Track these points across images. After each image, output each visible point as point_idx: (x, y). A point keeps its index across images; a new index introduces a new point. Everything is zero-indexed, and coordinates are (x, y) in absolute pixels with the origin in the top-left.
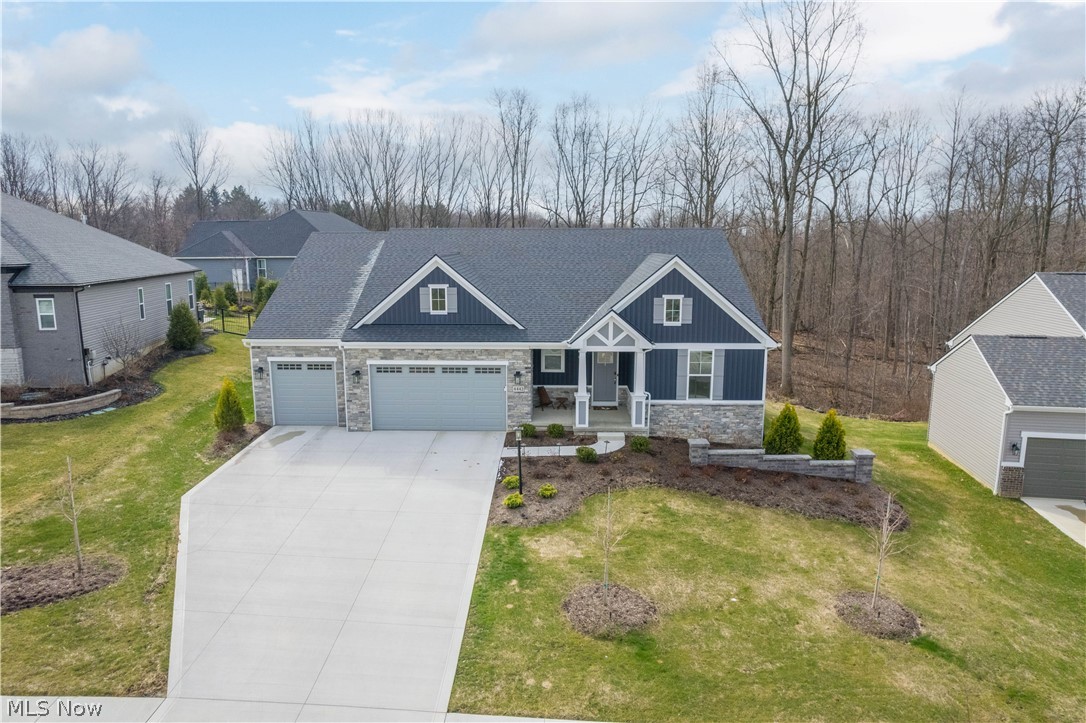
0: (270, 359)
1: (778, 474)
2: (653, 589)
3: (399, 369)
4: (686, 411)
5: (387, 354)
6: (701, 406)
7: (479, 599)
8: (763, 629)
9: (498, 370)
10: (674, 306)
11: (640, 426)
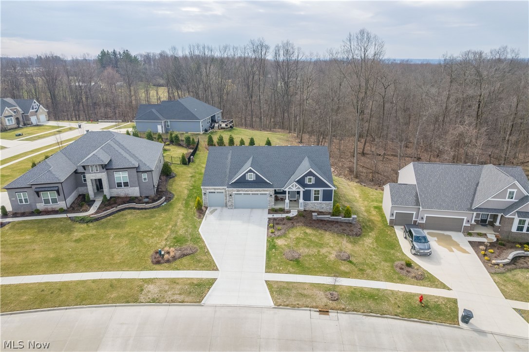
0: (207, 191)
1: (334, 221)
2: (301, 251)
3: (241, 194)
4: (313, 204)
5: (238, 191)
6: (317, 203)
7: (268, 253)
8: (320, 259)
9: (266, 194)
11: (301, 208)
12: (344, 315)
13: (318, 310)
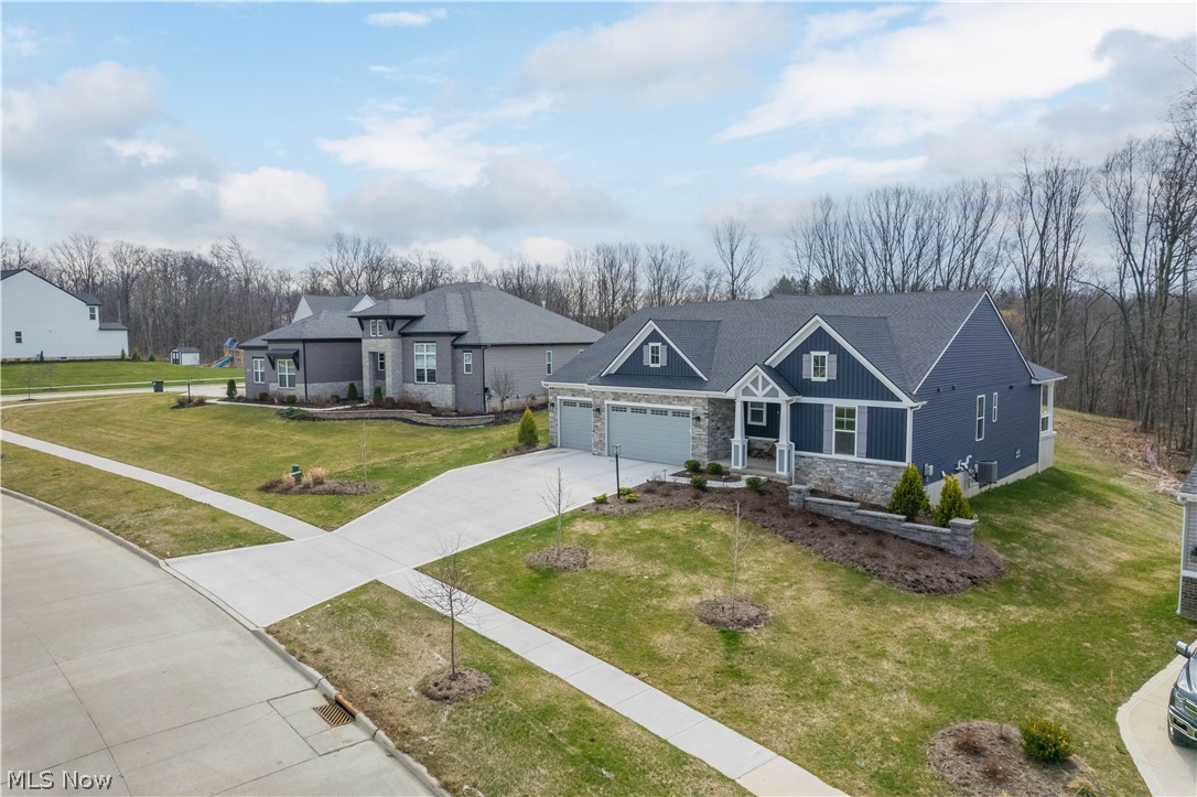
0: (559, 397)
2: (604, 558)
3: (624, 409)
4: (832, 466)
5: (616, 396)
6: (846, 462)
8: (634, 593)
10: (819, 361)
12: (384, 755)
13: (333, 691)
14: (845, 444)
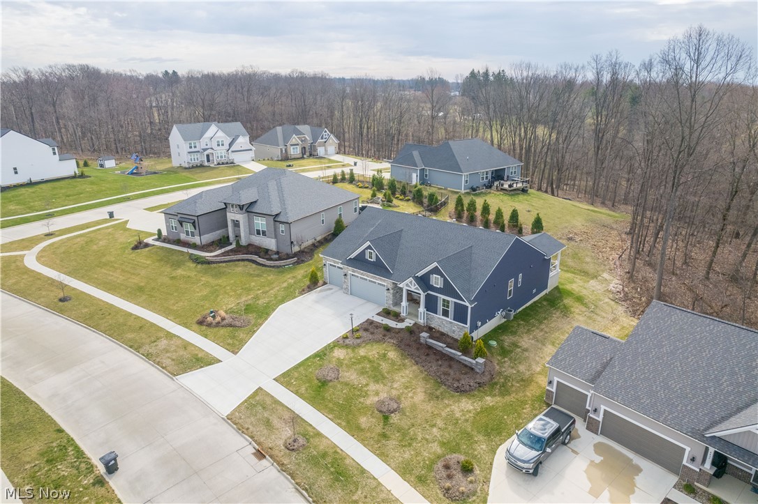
0: (328, 262)
2: (345, 374)
3: (357, 277)
4: (440, 320)
5: (353, 271)
6: (446, 320)
7: (307, 359)
8: (355, 395)
9: (383, 286)
10: (437, 279)
11: (420, 321)
12: (277, 472)
13: (257, 447)
14: (446, 313)
